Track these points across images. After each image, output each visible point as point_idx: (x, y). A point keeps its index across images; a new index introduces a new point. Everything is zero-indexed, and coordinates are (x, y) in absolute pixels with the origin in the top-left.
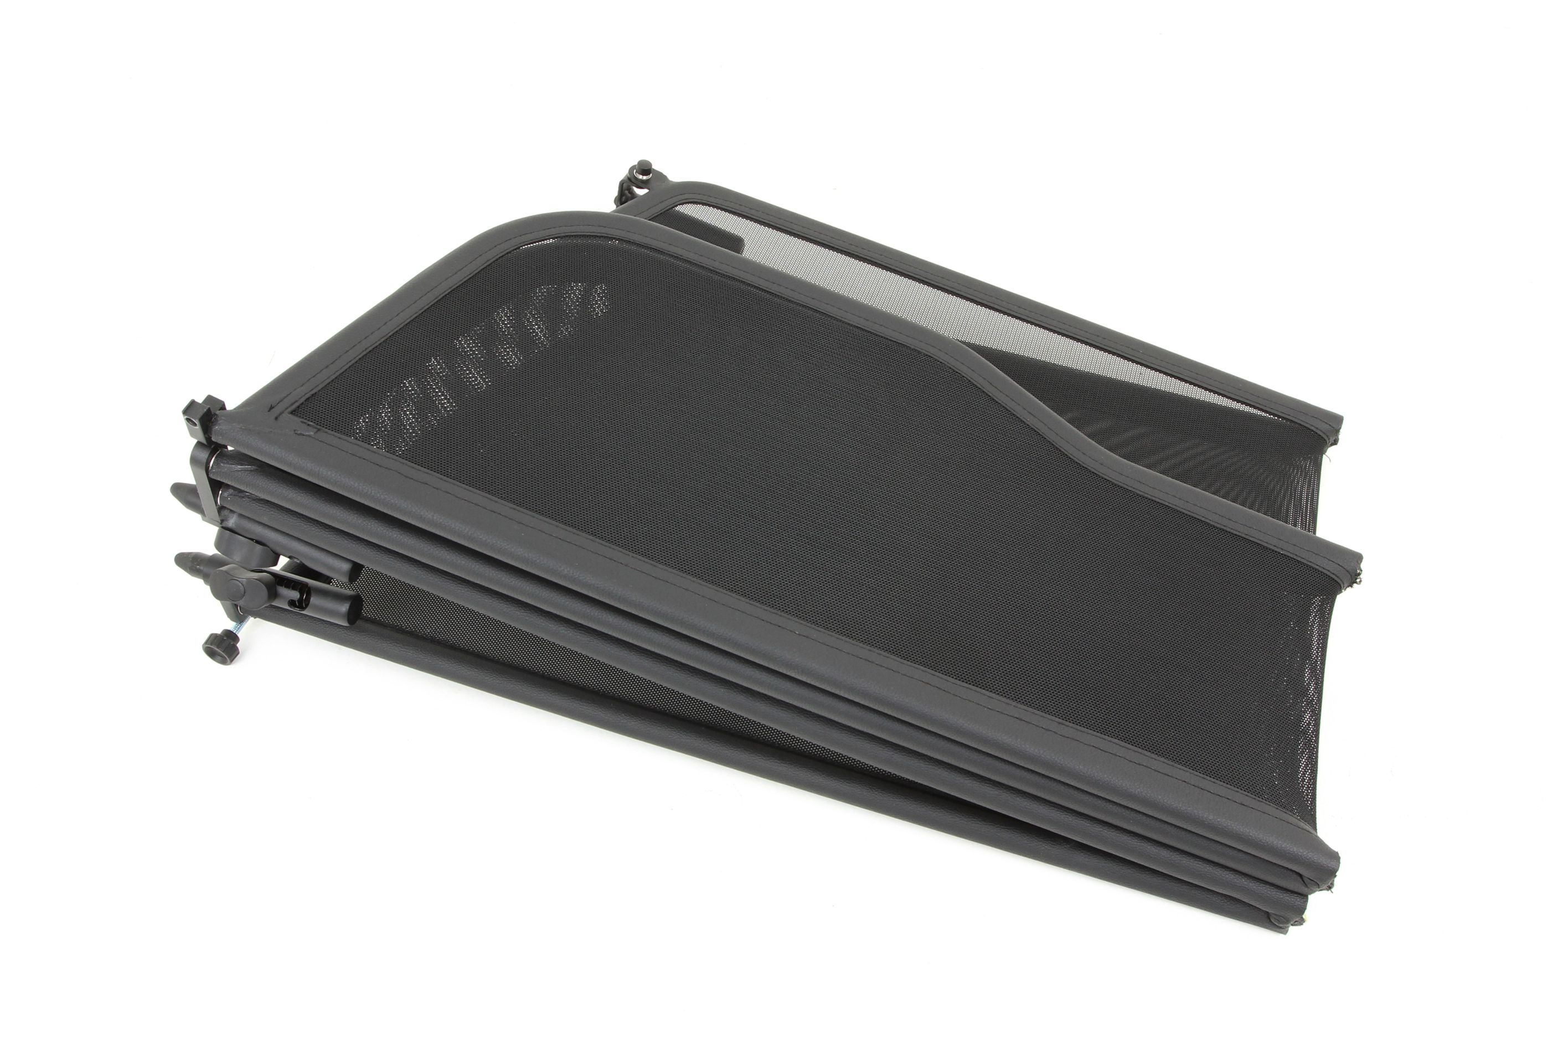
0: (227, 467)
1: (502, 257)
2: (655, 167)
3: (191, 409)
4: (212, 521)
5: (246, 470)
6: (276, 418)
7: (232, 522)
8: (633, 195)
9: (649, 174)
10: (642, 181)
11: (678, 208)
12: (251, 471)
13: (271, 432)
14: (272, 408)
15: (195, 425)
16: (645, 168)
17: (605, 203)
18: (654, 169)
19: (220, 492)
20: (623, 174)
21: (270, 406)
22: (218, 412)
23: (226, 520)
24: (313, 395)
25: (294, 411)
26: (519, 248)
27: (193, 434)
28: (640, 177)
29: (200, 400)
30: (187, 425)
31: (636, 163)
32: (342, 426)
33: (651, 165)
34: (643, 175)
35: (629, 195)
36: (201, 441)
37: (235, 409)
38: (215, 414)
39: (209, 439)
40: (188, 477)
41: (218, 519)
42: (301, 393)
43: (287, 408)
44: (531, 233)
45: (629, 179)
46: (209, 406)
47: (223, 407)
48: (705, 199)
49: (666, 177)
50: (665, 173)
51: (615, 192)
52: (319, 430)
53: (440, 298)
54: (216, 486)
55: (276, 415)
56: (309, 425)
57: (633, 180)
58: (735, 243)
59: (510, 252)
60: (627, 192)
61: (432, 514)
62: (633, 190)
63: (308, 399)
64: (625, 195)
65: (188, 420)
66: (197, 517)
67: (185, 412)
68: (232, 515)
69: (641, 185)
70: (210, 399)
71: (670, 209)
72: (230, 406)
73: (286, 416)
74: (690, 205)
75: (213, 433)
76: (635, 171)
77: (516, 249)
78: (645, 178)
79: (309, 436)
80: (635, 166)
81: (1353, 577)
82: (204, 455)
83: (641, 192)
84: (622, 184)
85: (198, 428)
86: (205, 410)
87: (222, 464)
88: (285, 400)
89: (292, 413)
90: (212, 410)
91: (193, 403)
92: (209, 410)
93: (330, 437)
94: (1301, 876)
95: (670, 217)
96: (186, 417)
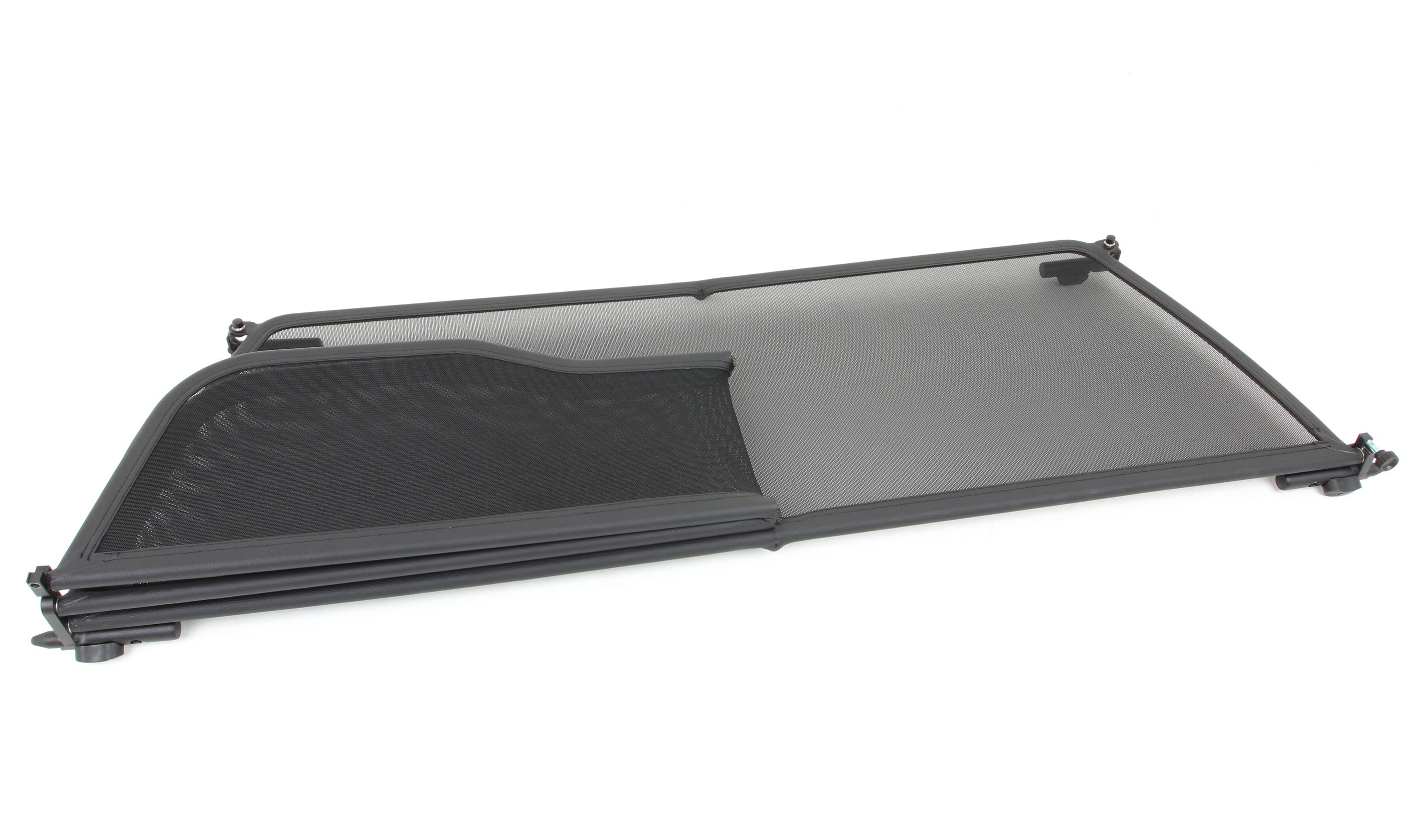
0: (68, 604)
1: (179, 410)
2: (244, 320)
3: (31, 578)
4: (69, 647)
5: (81, 601)
6: (88, 559)
7: (83, 639)
8: (239, 343)
9: (243, 326)
10: (239, 332)
11: (271, 338)
12: (85, 599)
13: (89, 568)
14: (82, 555)
15: (38, 586)
16: (238, 323)
17: (221, 353)
18: (245, 322)
19: (69, 624)
20: (226, 332)
21: (80, 555)
22: (49, 573)
23: (79, 641)
24: (104, 537)
25: (97, 550)
26: (186, 401)
27: (37, 594)
28: (238, 330)
29: (33, 571)
30: (32, 589)
31: (231, 323)
32: (130, 545)
33: (241, 320)
34: (239, 328)
35: (236, 344)
36: (43, 595)
37: (59, 566)
38: (47, 575)
39: (50, 592)
40: (44, 626)
41: (73, 642)
42: (96, 539)
43: (92, 551)
44: (190, 389)
45: (231, 334)
46: (42, 572)
47: (49, 569)
48: (285, 325)
49: (254, 323)
50: (252, 321)
51: (227, 346)
52: (119, 553)
53: (153, 449)
54: (64, 620)
55: (87, 557)
56: (111, 554)
57: (235, 334)
58: (316, 342)
59: (182, 405)
60: (233, 343)
61: (213, 565)
62: (237, 340)
63: (102, 540)
64: (233, 345)
65: (32, 585)
66: (58, 650)
67: (28, 581)
68: (81, 636)
69: (242, 334)
70: (39, 568)
71: (265, 341)
72: (54, 566)
73: (94, 555)
74: (277, 333)
75: (52, 586)
76: (233, 328)
77: (185, 402)
78: (241, 329)
79: (115, 559)
80: (232, 325)
81: (731, 366)
82: (50, 604)
83: (242, 339)
84: (229, 339)
85: (41, 587)
86: (41, 574)
87: (64, 605)
88: (88, 547)
89: (96, 552)
90: (45, 573)
91: (30, 575)
92: (43, 574)
93: (126, 554)
94: (763, 519)
95: (268, 345)
96: (30, 584)
